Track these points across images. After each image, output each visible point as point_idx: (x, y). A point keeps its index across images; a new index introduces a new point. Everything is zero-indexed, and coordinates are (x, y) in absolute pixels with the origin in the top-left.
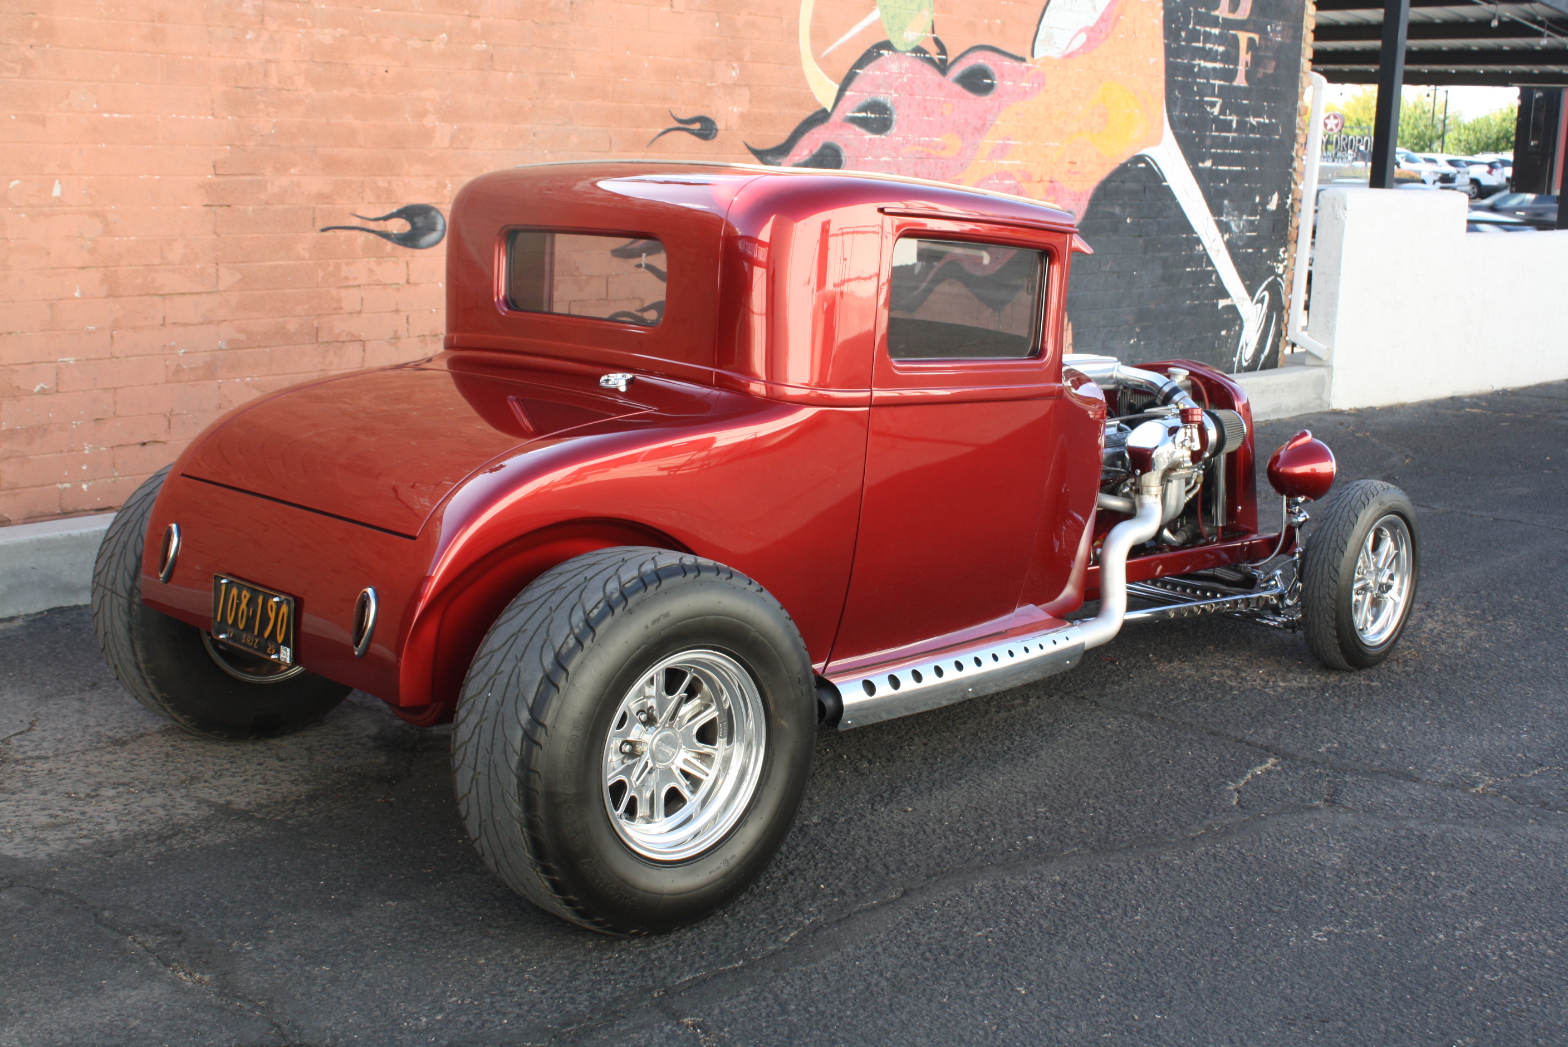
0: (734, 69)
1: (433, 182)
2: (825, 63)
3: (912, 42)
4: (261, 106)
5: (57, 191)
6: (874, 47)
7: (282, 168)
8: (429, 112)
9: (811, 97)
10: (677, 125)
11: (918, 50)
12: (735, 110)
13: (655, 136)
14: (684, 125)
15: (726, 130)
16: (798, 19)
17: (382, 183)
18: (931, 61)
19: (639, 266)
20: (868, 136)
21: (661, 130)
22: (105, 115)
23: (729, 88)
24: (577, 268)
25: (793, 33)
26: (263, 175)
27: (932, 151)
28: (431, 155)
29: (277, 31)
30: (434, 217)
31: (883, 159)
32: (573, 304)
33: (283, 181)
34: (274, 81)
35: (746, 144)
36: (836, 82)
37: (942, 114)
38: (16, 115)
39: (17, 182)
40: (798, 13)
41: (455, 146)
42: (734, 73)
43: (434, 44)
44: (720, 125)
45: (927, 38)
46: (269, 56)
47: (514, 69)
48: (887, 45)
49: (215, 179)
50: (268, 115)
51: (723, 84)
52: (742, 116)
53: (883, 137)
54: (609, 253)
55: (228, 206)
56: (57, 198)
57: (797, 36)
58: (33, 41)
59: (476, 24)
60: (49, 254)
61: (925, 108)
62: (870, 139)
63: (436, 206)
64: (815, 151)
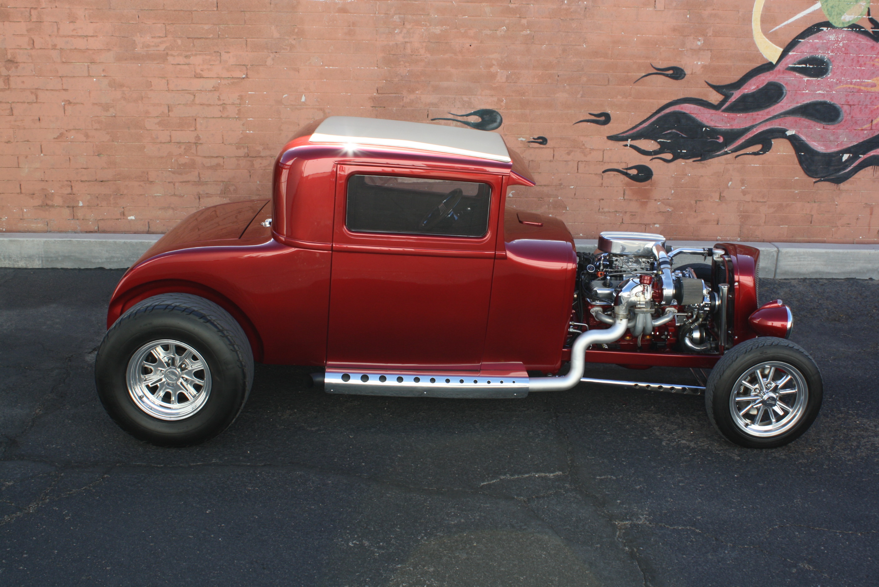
0: (699, 40)
1: (495, 99)
2: (773, 37)
3: (849, 22)
4: (402, 63)
5: (303, 99)
6: (814, 26)
7: (412, 91)
8: (494, 65)
9: (761, 55)
10: (656, 71)
11: (855, 27)
12: (699, 63)
13: (640, 77)
14: (661, 71)
15: (692, 74)
16: (751, 11)
17: (465, 98)
18: (866, 33)
19: (626, 145)
20: (806, 79)
21: (644, 74)
22: (326, 67)
23: (696, 52)
24: (584, 145)
25: (748, 19)
26: (402, 94)
27: (862, 88)
28: (494, 86)
29: (411, 29)
30: (496, 116)
31: (818, 92)
32: (580, 163)
33: (412, 97)
34: (409, 51)
35: (707, 82)
36: (781, 47)
37: (873, 65)
38: (286, 68)
39: (286, 95)
40: (752, 7)
41: (509, 81)
42: (699, 43)
43: (498, 32)
44: (687, 71)
45: (863, 19)
46: (407, 40)
47: (547, 43)
48: (827, 24)
49: (377, 95)
50: (405, 67)
51: (690, 49)
52: (704, 67)
53: (819, 79)
54: (606, 138)
55: (384, 107)
56: (303, 102)
57: (751, 21)
58: (295, 37)
59: (524, 21)
60: (299, 125)
61: (858, 61)
62: (808, 80)
63: (497, 110)
64: (761, 87)
